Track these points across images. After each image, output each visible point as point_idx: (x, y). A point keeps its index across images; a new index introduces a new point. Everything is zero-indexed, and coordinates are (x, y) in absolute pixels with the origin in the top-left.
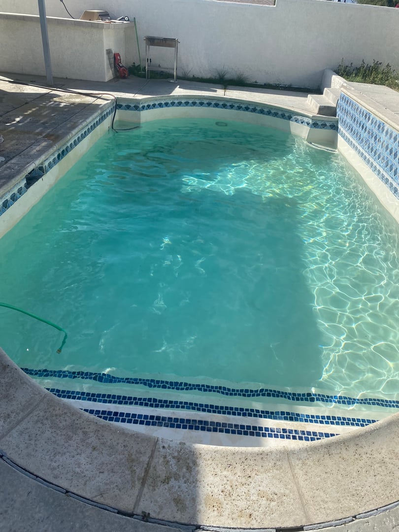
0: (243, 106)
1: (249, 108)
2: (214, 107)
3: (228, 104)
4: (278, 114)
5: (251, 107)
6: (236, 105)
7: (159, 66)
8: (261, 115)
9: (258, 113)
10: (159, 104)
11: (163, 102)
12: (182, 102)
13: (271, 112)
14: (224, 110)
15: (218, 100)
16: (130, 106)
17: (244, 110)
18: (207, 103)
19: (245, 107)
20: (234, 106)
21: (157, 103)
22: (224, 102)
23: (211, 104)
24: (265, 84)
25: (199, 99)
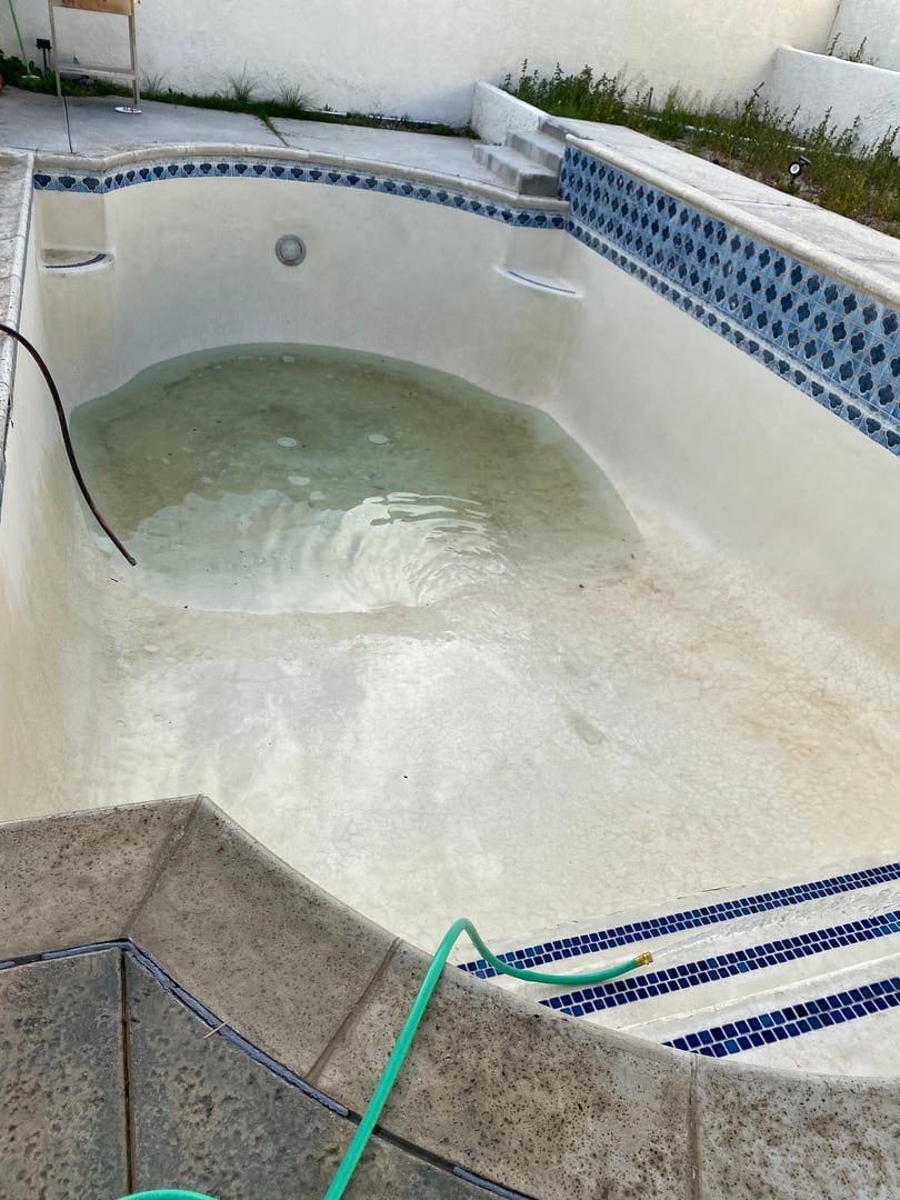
0: (344, 174)
1: (358, 179)
2: (271, 176)
3: (307, 169)
4: (429, 193)
5: (363, 177)
6: (326, 172)
7: (76, 61)
8: (388, 195)
9: (382, 191)
10: (141, 172)
11: (150, 168)
12: (193, 167)
13: (412, 190)
14: (296, 183)
15: (282, 160)
16: (74, 180)
17: (346, 185)
18: (255, 167)
19: (348, 178)
20: (321, 174)
21: (137, 170)
22: (295, 164)
23: (264, 168)
24: (349, 115)
25: (234, 157)
